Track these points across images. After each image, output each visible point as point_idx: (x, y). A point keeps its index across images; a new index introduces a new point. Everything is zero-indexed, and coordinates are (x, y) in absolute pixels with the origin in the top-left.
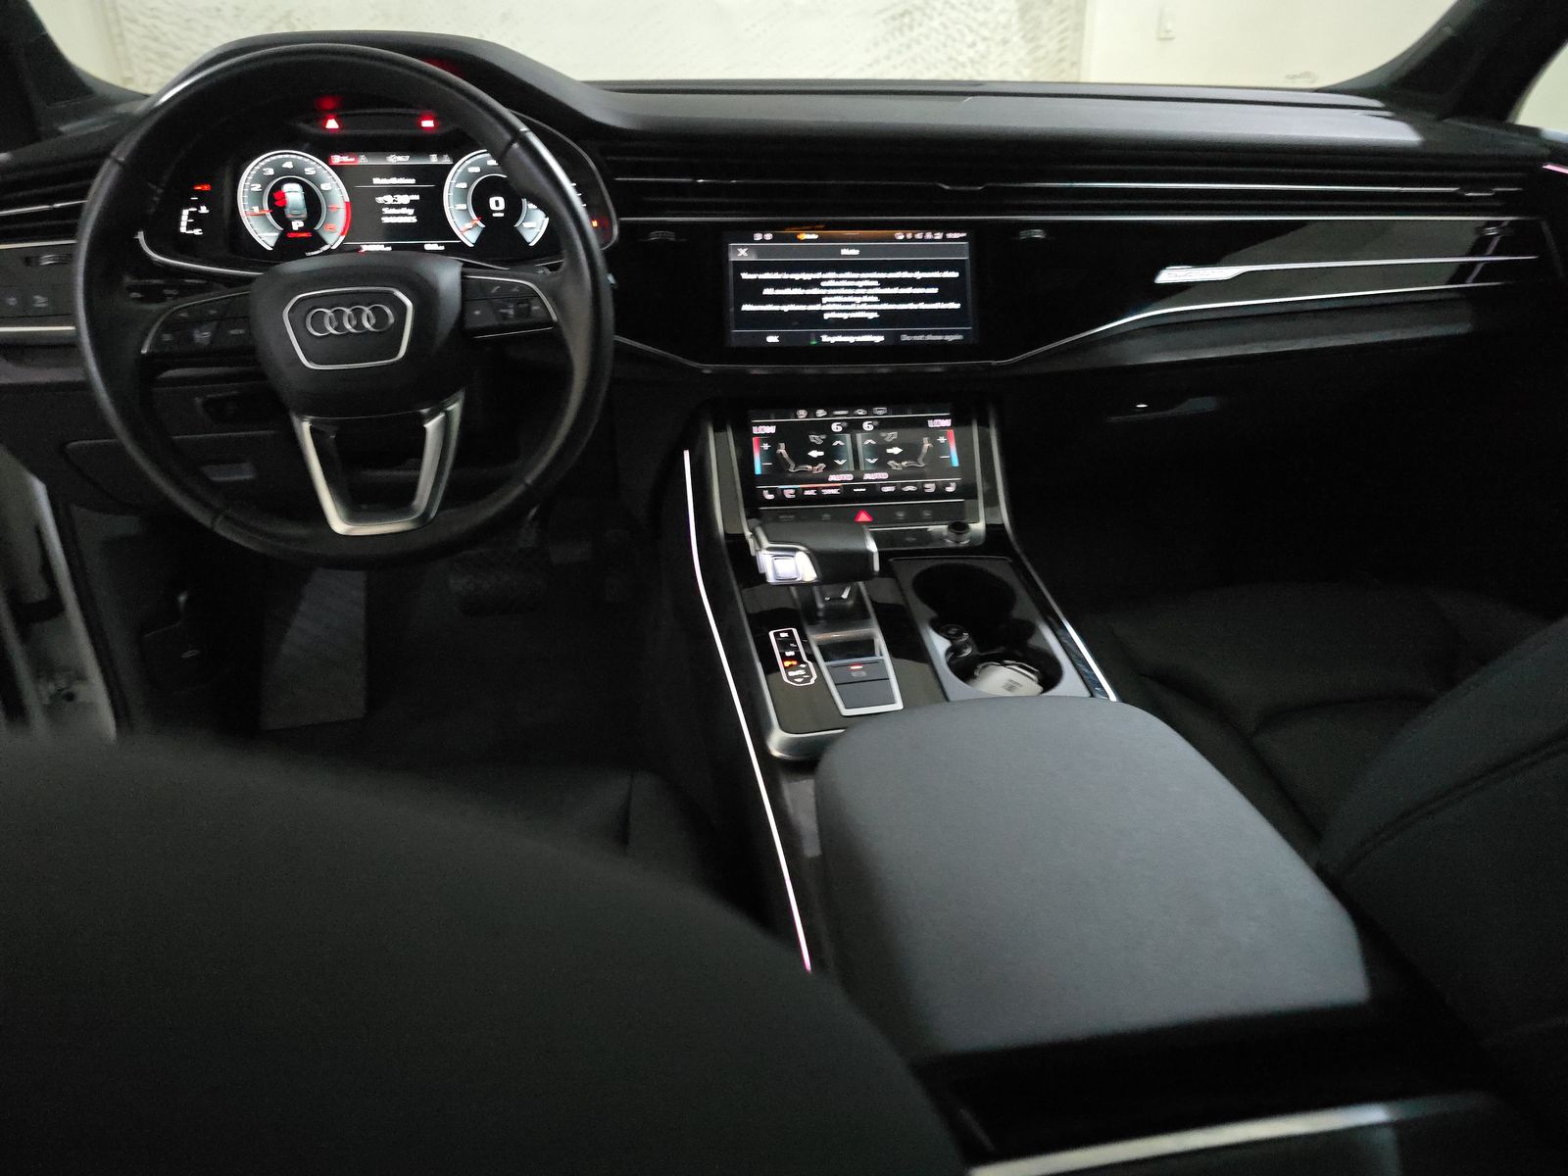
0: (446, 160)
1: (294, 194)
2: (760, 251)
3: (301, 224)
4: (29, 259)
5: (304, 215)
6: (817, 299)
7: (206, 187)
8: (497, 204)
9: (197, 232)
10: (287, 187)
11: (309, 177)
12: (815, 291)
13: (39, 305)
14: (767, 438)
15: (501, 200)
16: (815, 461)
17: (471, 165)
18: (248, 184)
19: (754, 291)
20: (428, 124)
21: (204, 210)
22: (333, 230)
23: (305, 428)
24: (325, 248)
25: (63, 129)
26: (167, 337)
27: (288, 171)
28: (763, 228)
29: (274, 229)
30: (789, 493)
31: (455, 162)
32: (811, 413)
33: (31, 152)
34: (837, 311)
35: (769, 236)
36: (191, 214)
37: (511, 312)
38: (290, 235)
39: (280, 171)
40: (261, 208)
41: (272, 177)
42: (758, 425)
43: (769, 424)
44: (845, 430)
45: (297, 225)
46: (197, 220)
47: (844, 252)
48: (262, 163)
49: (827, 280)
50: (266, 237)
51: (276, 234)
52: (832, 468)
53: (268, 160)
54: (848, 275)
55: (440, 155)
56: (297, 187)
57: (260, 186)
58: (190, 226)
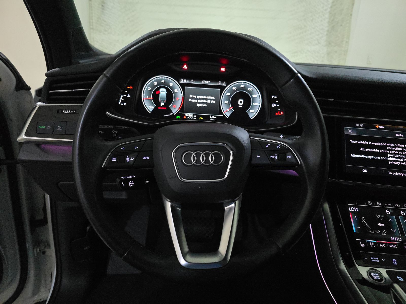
0: (224, 84)
1: (163, 92)
2: (358, 131)
3: (164, 104)
4: (59, 111)
5: (166, 101)
6: (385, 155)
7: (131, 88)
8: (241, 102)
9: (125, 104)
10: (161, 90)
11: (170, 87)
12: (384, 151)
13: (59, 130)
14: (356, 213)
15: (242, 101)
16: (381, 229)
17: (233, 87)
18: (147, 88)
19: (356, 149)
20: (223, 69)
21: (129, 96)
22: (175, 107)
23: (168, 205)
24: (171, 114)
25: (81, 62)
26: (114, 159)
27: (163, 84)
28: (360, 122)
29: (153, 105)
30: (372, 245)
31: (227, 85)
32: (374, 203)
33: (68, 69)
34: (394, 161)
35: (362, 125)
36: (123, 98)
37: (276, 158)
38: (159, 108)
39: (159, 83)
40: (150, 97)
41: (156, 86)
42: (351, 207)
43: (356, 207)
44: (392, 214)
45: (162, 104)
46: (125, 99)
47: (397, 135)
48: (153, 80)
49: (390, 146)
50: (150, 108)
51: (153, 107)
52: (390, 233)
53: (156, 79)
54: (399, 145)
55: (222, 82)
56: (164, 90)
57: (150, 88)
58: (122, 102)
